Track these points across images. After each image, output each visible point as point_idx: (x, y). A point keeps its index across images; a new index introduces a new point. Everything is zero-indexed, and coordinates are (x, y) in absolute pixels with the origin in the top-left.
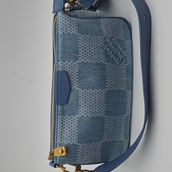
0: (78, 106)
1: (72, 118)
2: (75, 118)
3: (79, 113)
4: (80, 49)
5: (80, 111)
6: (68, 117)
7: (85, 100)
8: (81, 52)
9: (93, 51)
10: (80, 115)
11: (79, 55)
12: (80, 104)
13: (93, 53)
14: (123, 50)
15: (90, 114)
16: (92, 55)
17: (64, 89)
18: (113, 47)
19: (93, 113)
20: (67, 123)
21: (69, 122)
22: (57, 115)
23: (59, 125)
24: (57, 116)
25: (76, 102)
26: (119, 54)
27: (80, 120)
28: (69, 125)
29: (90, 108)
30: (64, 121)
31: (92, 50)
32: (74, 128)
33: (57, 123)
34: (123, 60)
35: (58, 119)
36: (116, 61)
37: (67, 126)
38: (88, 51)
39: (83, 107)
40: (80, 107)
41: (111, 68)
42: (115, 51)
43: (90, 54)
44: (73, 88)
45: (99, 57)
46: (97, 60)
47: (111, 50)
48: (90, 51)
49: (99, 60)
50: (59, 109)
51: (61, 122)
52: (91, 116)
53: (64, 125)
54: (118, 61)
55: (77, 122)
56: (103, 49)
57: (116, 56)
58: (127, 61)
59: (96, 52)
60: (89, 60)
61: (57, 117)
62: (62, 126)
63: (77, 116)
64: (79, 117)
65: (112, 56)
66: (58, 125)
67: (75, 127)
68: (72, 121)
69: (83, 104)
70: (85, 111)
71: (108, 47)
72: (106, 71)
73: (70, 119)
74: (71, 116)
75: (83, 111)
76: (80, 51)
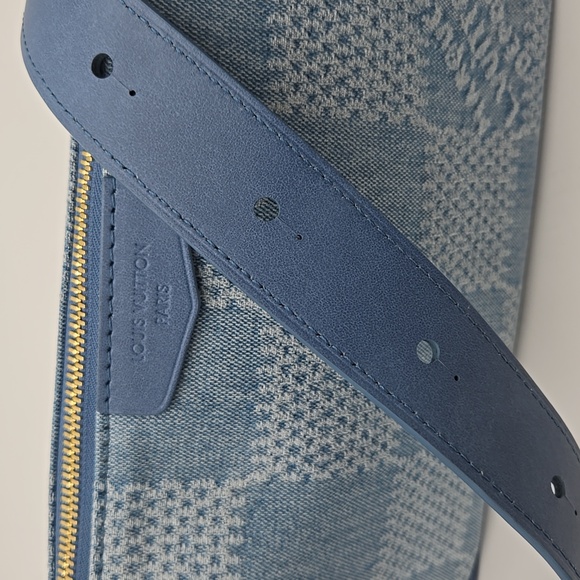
0: (249, 423)
1: (202, 494)
2: (224, 493)
3: (255, 459)
4: (280, 19)
5: (261, 451)
6: (177, 486)
7: (300, 379)
8: (283, 41)
9: (362, 42)
10: (259, 477)
11: (271, 64)
12: (267, 408)
13: (360, 52)
14: (512, 41)
15: (323, 467)
16: (357, 70)
17: (158, 310)
18: (470, 19)
19: (340, 456)
20: (169, 530)
21: (183, 520)
22: (103, 477)
23: (116, 542)
24: (97, 486)
25: (238, 396)
26: (493, 68)
27: (257, 503)
28: (183, 540)
29: (325, 431)
30: (149, 513)
31: (358, 30)
32: (215, 560)
33: (101, 530)
34: (509, 107)
35: (110, 506)
36: (479, 112)
37: (168, 548)
38: (331, 37)
39: (282, 425)
40: (260, 426)
41: (450, 158)
42: (477, 46)
43: (343, 58)
44: (222, 304)
45: (397, 87)
46: (381, 107)
47: (459, 36)
48: (343, 39)
49: (397, 106)
50: (113, 442)
51: (129, 524)
52: (327, 475)
53: (149, 540)
54: (486, 113)
55: (238, 522)
56: (421, 24)
57: (480, 76)
58: (525, 113)
59: (381, 46)
60: (334, 103)
61: (102, 494)
62: (133, 550)
63: (240, 484)
64: (246, 490)
65: (461, 81)
66: (108, 540)
67: (222, 551)
68: (201, 513)
69: (282, 407)
70: (293, 450)
71: (445, 18)
72: (423, 179)
73: (187, 504)
74: (195, 484)
75: (278, 451)
76: (280, 30)
